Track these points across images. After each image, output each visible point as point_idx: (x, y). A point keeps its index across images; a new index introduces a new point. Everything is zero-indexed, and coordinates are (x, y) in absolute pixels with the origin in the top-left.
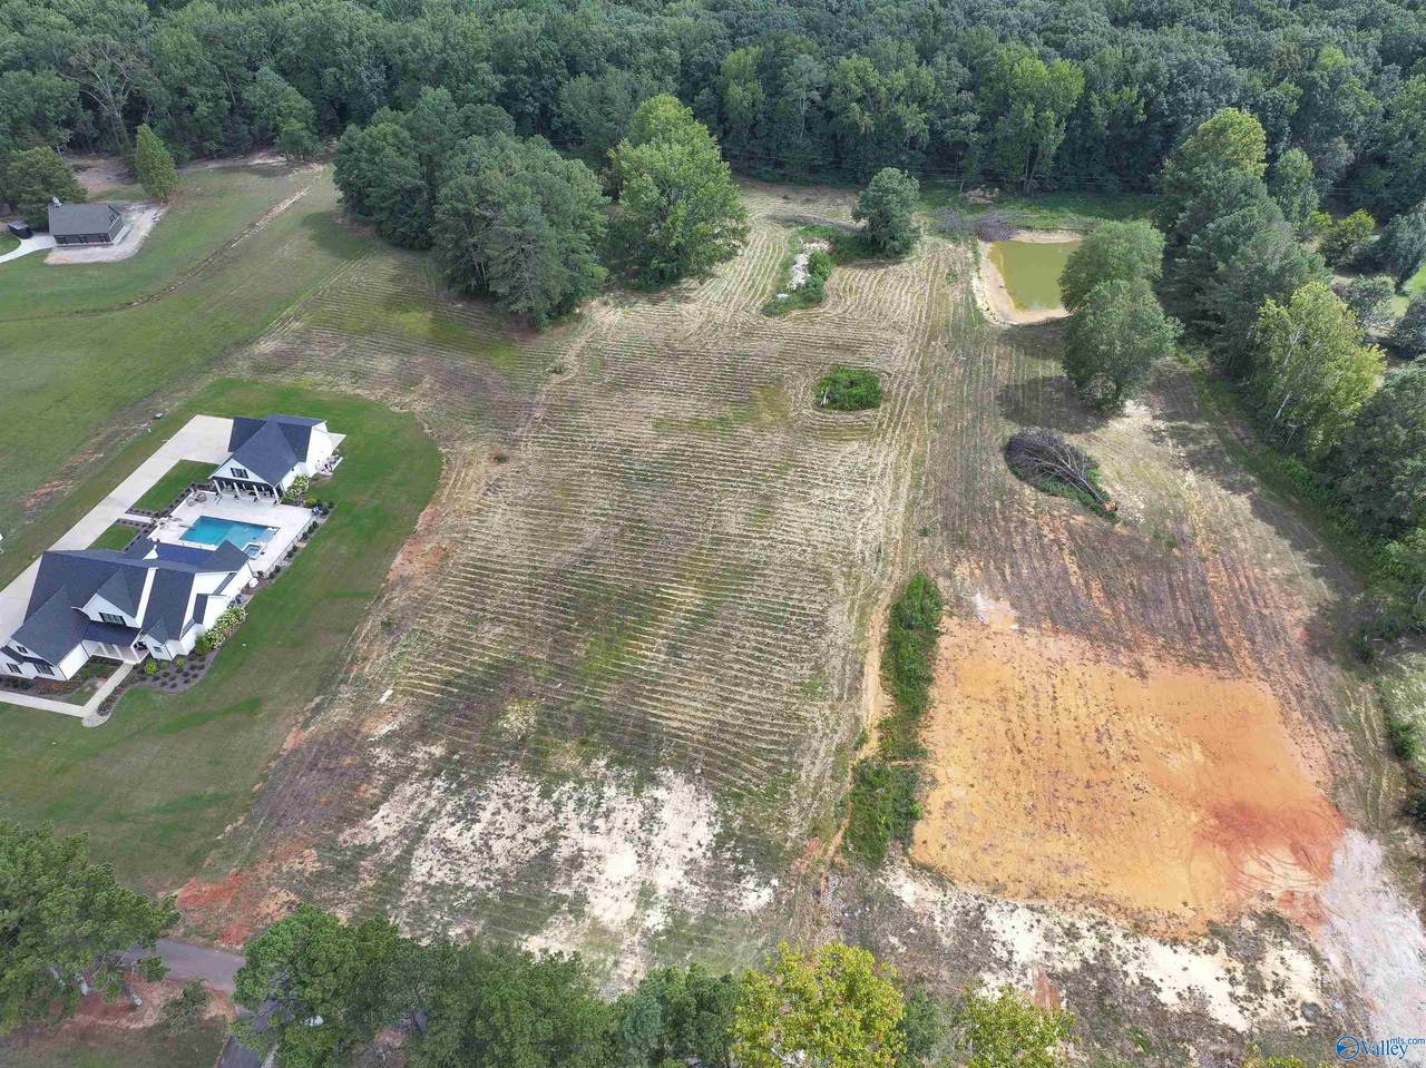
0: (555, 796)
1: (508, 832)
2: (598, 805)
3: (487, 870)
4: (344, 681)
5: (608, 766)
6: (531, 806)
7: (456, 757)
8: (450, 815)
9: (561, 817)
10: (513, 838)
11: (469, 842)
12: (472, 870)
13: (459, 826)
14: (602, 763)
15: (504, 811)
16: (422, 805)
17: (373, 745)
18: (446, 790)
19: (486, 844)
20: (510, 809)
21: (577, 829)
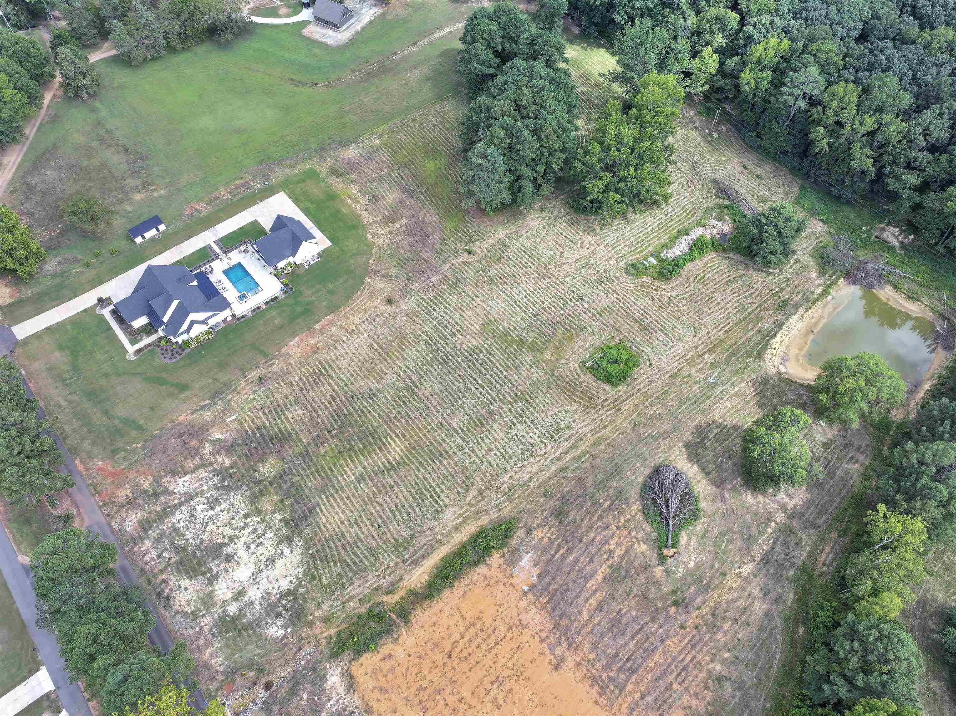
0: (249, 520)
1: (219, 524)
2: (259, 538)
3: (198, 536)
4: (222, 399)
5: (280, 521)
6: (237, 518)
7: (231, 471)
8: (207, 499)
9: (242, 532)
10: (218, 528)
11: (202, 517)
12: (193, 531)
13: (205, 506)
14: (279, 517)
15: (226, 512)
16: (201, 485)
17: (208, 441)
18: (216, 485)
19: (207, 523)
20: (228, 512)
21: (242, 543)
